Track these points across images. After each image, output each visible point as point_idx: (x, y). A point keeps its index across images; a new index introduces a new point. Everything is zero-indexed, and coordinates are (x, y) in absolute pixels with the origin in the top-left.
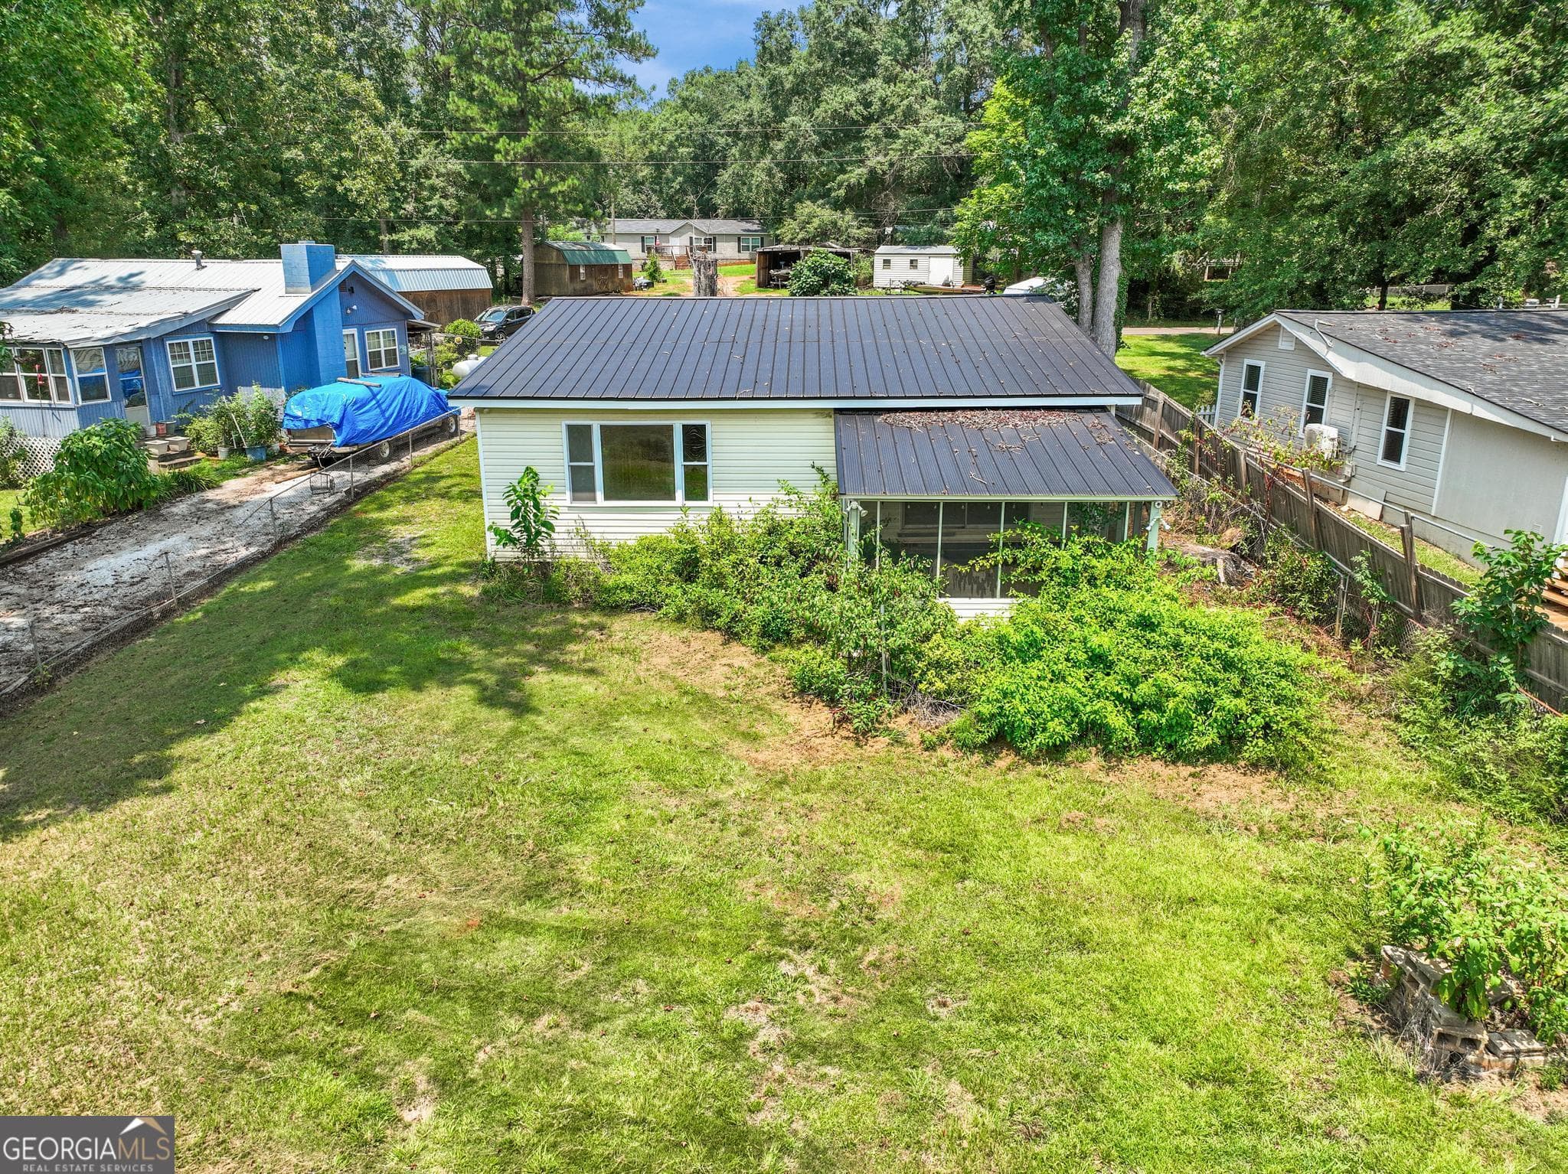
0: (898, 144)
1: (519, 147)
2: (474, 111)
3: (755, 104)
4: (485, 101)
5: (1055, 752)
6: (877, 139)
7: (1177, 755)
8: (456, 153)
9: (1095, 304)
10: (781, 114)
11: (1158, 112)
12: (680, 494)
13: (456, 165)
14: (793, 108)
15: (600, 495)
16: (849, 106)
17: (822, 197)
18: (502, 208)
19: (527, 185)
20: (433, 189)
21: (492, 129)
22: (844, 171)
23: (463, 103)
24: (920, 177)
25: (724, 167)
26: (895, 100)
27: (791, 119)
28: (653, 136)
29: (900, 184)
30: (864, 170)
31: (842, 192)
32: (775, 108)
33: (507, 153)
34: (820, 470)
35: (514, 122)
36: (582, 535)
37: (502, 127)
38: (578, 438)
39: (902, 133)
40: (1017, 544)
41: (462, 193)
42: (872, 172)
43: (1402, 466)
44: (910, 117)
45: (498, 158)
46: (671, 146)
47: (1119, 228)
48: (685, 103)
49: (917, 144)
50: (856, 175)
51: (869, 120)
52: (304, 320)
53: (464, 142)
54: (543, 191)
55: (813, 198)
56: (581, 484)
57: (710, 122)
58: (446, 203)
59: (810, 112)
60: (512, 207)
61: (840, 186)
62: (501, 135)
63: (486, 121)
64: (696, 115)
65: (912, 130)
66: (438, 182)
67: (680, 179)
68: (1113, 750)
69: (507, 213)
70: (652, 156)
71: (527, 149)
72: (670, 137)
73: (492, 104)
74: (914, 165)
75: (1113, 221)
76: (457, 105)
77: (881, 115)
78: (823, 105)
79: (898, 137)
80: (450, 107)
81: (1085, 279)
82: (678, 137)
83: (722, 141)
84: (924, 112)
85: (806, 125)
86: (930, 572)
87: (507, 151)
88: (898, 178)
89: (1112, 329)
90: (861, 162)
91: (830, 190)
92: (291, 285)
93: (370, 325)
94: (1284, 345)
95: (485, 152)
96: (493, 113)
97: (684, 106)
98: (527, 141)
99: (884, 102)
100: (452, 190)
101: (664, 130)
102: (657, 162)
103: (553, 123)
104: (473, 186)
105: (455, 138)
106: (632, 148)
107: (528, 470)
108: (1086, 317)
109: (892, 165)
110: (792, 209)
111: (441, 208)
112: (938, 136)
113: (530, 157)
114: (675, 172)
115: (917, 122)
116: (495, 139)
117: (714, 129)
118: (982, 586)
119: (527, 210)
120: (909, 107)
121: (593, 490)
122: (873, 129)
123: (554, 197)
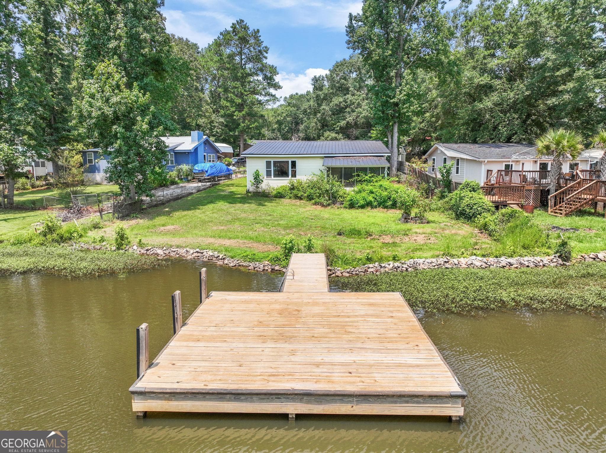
0: (355, 114)
1: (241, 114)
2: (228, 104)
3: (312, 103)
4: (232, 101)
5: (362, 207)
6: (349, 113)
7: (386, 207)
8: (222, 116)
9: (392, 143)
10: (320, 105)
11: (402, 97)
12: (290, 176)
13: (222, 120)
14: (324, 104)
15: (272, 176)
16: (340, 103)
17: (333, 130)
18: (235, 132)
19: (243, 125)
20: (215, 127)
21: (233, 109)
22: (339, 122)
23: (225, 102)
24: (363, 124)
25: (302, 124)
26: (354, 101)
27: (322, 107)
28: (279, 115)
29: (356, 125)
30: (345, 122)
31: (338, 128)
32: (318, 104)
33: (238, 116)
34: (321, 171)
35: (240, 108)
36: (268, 185)
37: (236, 108)
38: (268, 164)
39: (356, 110)
40: (358, 175)
41: (223, 128)
42: (348, 122)
43: (459, 174)
44: (359, 105)
45: (235, 117)
46: (285, 118)
47: (397, 124)
48: (289, 104)
49: (361, 113)
50: (343, 123)
51: (346, 107)
52: (196, 149)
53: (225, 113)
54: (248, 127)
55: (330, 131)
56: (268, 174)
57: (297, 110)
58: (218, 131)
59: (329, 105)
60: (238, 131)
61: (338, 126)
62: (236, 111)
63: (231, 107)
64: (293, 108)
65: (359, 109)
66: (217, 125)
67: (287, 128)
68: (373, 207)
69: (237, 134)
70: (278, 121)
71: (243, 115)
72: (284, 115)
73: (234, 102)
74: (361, 121)
75: (395, 123)
76: (223, 103)
77: (350, 105)
78: (332, 103)
79: (355, 111)
80: (221, 103)
81: (389, 137)
82: (287, 115)
83: (301, 116)
84: (363, 104)
85: (327, 108)
86: (341, 182)
87: (237, 115)
88: (356, 124)
89: (396, 149)
90: (344, 119)
91: (334, 128)
92: (193, 141)
93: (209, 153)
94: (439, 152)
95: (231, 115)
96: (234, 105)
97: (289, 105)
98: (244, 113)
99: (351, 101)
100: (220, 127)
101: (282, 113)
102: (279, 123)
103: (251, 107)
104: (226, 126)
105: (222, 112)
106: (272, 119)
107: (257, 170)
108: (390, 146)
109: (353, 120)
110: (323, 134)
111: (217, 132)
112: (367, 111)
113: (244, 117)
114: (286, 126)
115: (361, 107)
116: (234, 112)
117: (298, 112)
118: (351, 185)
119: (242, 132)
120: (359, 102)
121: (271, 176)
122: (348, 110)
123: (251, 128)
